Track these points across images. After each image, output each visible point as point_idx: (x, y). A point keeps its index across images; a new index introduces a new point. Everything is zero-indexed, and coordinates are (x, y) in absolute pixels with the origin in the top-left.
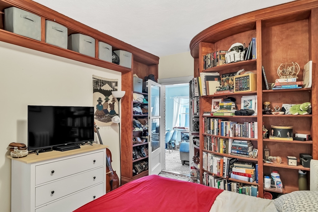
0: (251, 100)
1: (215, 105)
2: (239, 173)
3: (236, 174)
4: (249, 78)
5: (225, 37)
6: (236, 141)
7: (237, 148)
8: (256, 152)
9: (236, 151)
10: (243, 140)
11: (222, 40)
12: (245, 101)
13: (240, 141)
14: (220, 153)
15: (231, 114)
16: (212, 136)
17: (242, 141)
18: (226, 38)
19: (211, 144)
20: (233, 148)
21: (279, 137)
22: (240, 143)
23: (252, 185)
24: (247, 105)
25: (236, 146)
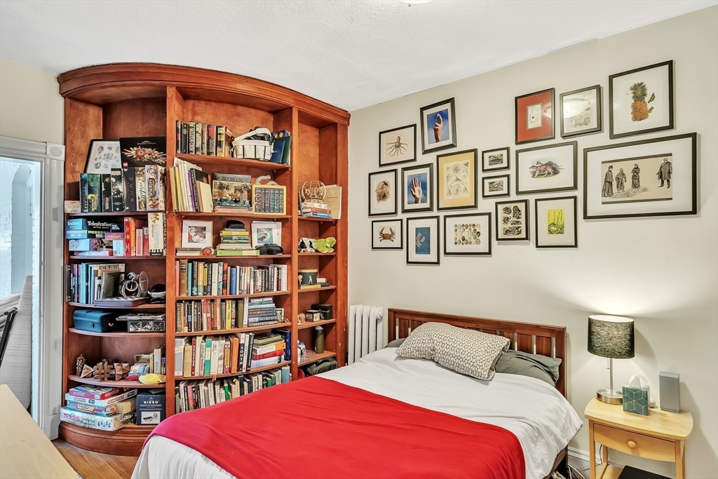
0: (270, 229)
1: (192, 234)
2: (265, 354)
3: (260, 359)
4: (283, 194)
5: (219, 101)
6: (255, 300)
7: (258, 312)
8: (281, 313)
9: (257, 319)
10: (264, 297)
11: (210, 103)
12: (258, 230)
13: (261, 300)
14: (227, 328)
15: (257, 253)
16: (203, 298)
17: (265, 299)
18: (222, 104)
19: (200, 317)
20: (252, 313)
21: (310, 284)
22: (261, 303)
23: (281, 367)
24: (264, 237)
25: (255, 310)
